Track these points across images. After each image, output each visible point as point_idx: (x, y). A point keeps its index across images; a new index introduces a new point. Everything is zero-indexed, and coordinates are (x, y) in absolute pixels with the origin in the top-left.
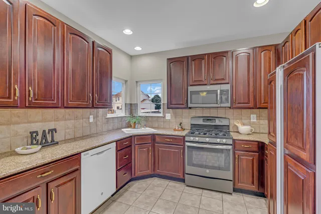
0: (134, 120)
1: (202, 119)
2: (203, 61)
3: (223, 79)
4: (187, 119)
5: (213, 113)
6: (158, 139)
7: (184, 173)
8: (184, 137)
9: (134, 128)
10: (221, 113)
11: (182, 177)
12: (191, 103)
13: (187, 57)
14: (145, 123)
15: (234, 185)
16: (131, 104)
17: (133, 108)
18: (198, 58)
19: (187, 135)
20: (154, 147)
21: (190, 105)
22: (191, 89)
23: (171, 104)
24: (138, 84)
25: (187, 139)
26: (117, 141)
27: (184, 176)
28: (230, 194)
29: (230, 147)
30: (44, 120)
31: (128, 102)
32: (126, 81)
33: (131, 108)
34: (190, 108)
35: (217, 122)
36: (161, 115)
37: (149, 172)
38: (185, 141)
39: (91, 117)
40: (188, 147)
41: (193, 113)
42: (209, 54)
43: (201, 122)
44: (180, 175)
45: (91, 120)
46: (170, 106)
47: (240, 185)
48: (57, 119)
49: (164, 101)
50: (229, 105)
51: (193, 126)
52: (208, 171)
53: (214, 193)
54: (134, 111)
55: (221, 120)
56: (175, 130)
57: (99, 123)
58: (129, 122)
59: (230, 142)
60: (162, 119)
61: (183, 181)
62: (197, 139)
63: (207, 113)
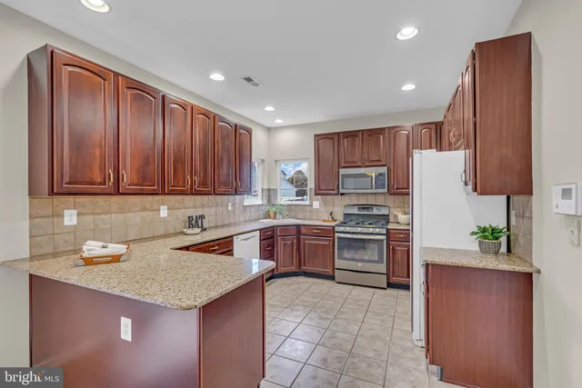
0: (274, 210)
1: (357, 207)
2: (357, 139)
3: (379, 161)
4: (339, 208)
5: (371, 201)
6: (303, 231)
7: (334, 269)
8: (334, 227)
9: (275, 218)
10: (380, 200)
11: (331, 274)
12: (343, 188)
13: (338, 134)
14: (287, 213)
15: (388, 279)
16: (269, 190)
17: (272, 194)
18: (351, 135)
19: (337, 225)
20: (299, 240)
21: (341, 191)
22: (343, 171)
23: (319, 189)
24: (278, 164)
25: (337, 229)
26: (260, 230)
27: (334, 272)
28: (384, 289)
29: (384, 237)
30: (195, 207)
31: (266, 187)
32: (263, 161)
33: (270, 194)
34: (342, 194)
35: (375, 211)
36: (307, 203)
37: (293, 268)
38: (334, 232)
39: (230, 204)
40: (338, 238)
41: (346, 200)
42: (363, 131)
43: (355, 211)
44: (329, 271)
45: (230, 208)
46: (319, 191)
47: (394, 280)
48: (203, 206)
49: (311, 185)
50: (385, 190)
51: (346, 215)
52: (360, 264)
53: (366, 289)
54: (272, 198)
55: (380, 208)
56: (324, 221)
57: (236, 212)
58: (268, 211)
59: (384, 231)
60: (309, 208)
61: (332, 278)
62: (348, 229)
63: (363, 201)
